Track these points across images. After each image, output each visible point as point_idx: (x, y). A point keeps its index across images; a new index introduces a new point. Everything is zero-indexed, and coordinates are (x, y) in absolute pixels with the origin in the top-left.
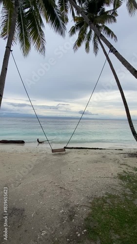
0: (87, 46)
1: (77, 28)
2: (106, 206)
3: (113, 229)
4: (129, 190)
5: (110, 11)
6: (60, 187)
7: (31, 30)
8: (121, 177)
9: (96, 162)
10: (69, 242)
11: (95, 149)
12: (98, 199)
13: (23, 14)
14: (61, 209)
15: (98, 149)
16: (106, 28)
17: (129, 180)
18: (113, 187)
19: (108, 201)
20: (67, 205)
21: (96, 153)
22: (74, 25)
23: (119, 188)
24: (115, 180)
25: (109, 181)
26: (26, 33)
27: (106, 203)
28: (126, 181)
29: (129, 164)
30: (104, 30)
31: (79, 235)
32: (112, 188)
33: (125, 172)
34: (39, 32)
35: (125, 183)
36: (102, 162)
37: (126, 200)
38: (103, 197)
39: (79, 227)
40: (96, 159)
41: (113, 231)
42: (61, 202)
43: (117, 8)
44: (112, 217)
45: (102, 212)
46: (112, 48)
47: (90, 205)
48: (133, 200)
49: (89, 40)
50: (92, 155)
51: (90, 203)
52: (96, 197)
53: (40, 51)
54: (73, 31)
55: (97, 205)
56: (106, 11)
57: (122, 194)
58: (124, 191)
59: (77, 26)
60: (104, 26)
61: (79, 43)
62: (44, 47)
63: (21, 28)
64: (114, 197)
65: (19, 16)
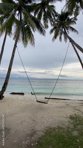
0: (60, 38)
1: (54, 30)
2: (54, 133)
3: (52, 145)
4: (73, 126)
5: (73, 18)
6: (33, 120)
7: (28, 35)
8: (71, 118)
9: (61, 107)
10: (26, 147)
11: (65, 99)
12: (51, 129)
13: (24, 28)
14: (28, 131)
15: (66, 99)
16: (71, 28)
17: (75, 119)
18: (64, 123)
19: (56, 130)
20: (33, 130)
21: (64, 102)
22: (52, 28)
23: (66, 124)
24: (67, 119)
25: (63, 119)
26: (26, 36)
27: (55, 131)
28: (73, 120)
29: (81, 110)
30: (70, 28)
31: (33, 145)
32: (62, 123)
33: (75, 114)
34: (32, 35)
35: (72, 121)
36: (65, 108)
37: (68, 131)
38: (55, 127)
39: (34, 141)
40: (62, 106)
41: (52, 146)
42: (30, 127)
43: (76, 16)
44: (54, 138)
45: (50, 136)
46: (71, 40)
47: (45, 131)
48: (72, 131)
49: (61, 35)
50: (61, 103)
51: (46, 130)
52: (51, 127)
53: (32, 45)
54: (52, 31)
55: (49, 131)
56: (70, 18)
57: (67, 127)
58: (69, 126)
59: (54, 28)
60: (69, 26)
61: (55, 37)
62: (34, 42)
63: (23, 34)
64: (61, 128)
65: (22, 28)
